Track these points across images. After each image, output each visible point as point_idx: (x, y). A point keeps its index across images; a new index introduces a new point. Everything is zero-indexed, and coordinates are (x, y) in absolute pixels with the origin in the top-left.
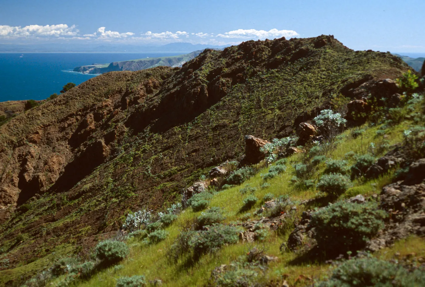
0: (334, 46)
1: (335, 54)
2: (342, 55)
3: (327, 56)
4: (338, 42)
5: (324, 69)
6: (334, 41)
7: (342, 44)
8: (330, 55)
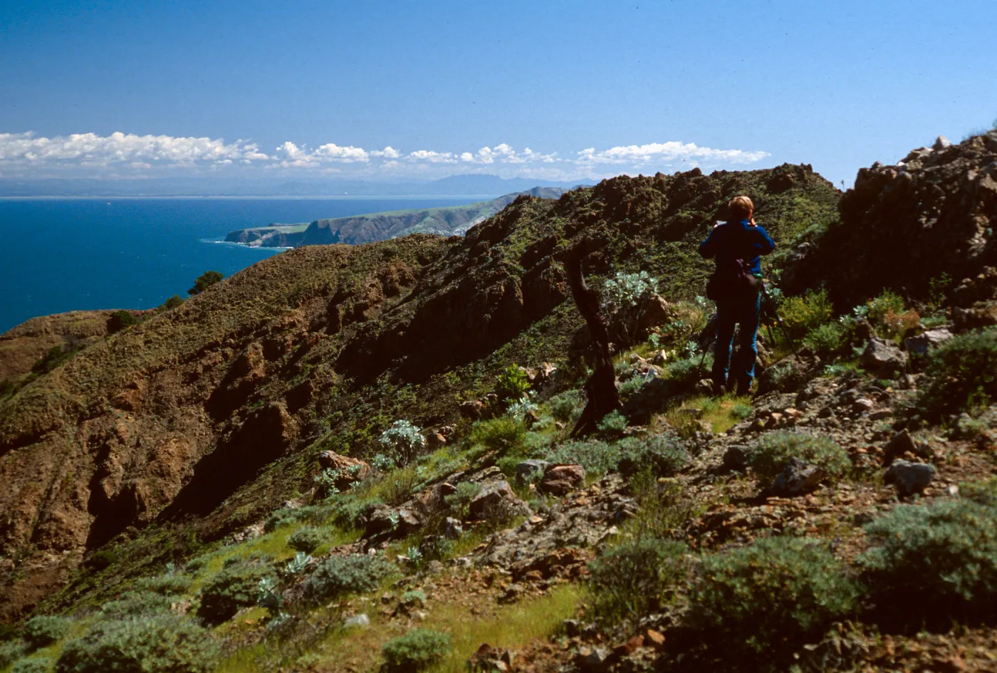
0: (810, 190)
1: (812, 208)
2: (830, 210)
3: (797, 212)
4: (823, 179)
5: (787, 242)
6: (812, 177)
7: (831, 185)
8: (802, 209)
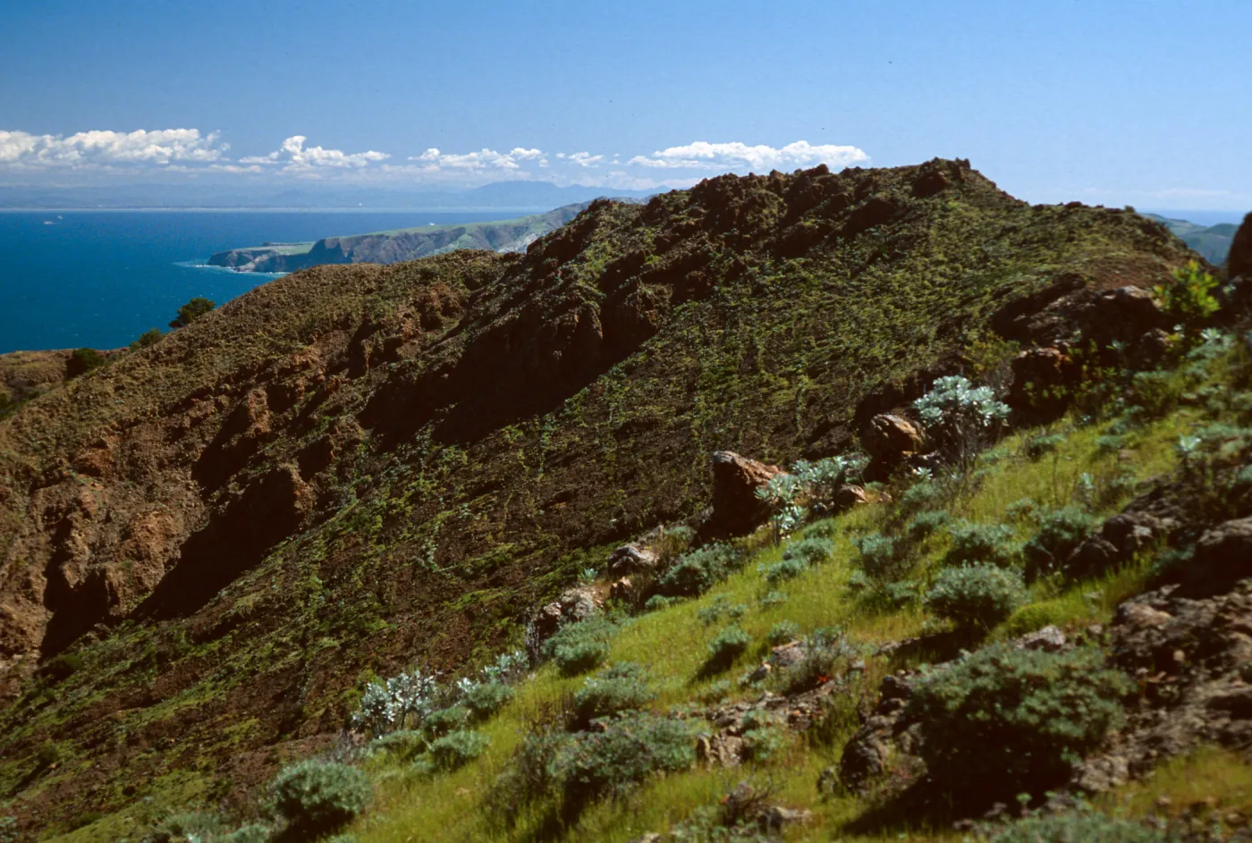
0: (970, 191)
1: (972, 214)
2: (994, 217)
3: (951, 220)
4: (983, 178)
5: (941, 257)
7: (994, 185)
8: (958, 216)
